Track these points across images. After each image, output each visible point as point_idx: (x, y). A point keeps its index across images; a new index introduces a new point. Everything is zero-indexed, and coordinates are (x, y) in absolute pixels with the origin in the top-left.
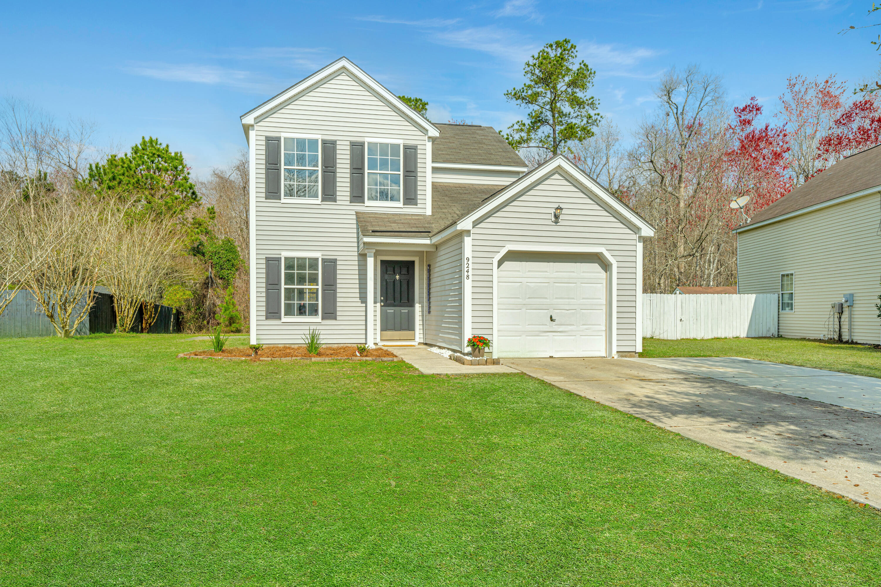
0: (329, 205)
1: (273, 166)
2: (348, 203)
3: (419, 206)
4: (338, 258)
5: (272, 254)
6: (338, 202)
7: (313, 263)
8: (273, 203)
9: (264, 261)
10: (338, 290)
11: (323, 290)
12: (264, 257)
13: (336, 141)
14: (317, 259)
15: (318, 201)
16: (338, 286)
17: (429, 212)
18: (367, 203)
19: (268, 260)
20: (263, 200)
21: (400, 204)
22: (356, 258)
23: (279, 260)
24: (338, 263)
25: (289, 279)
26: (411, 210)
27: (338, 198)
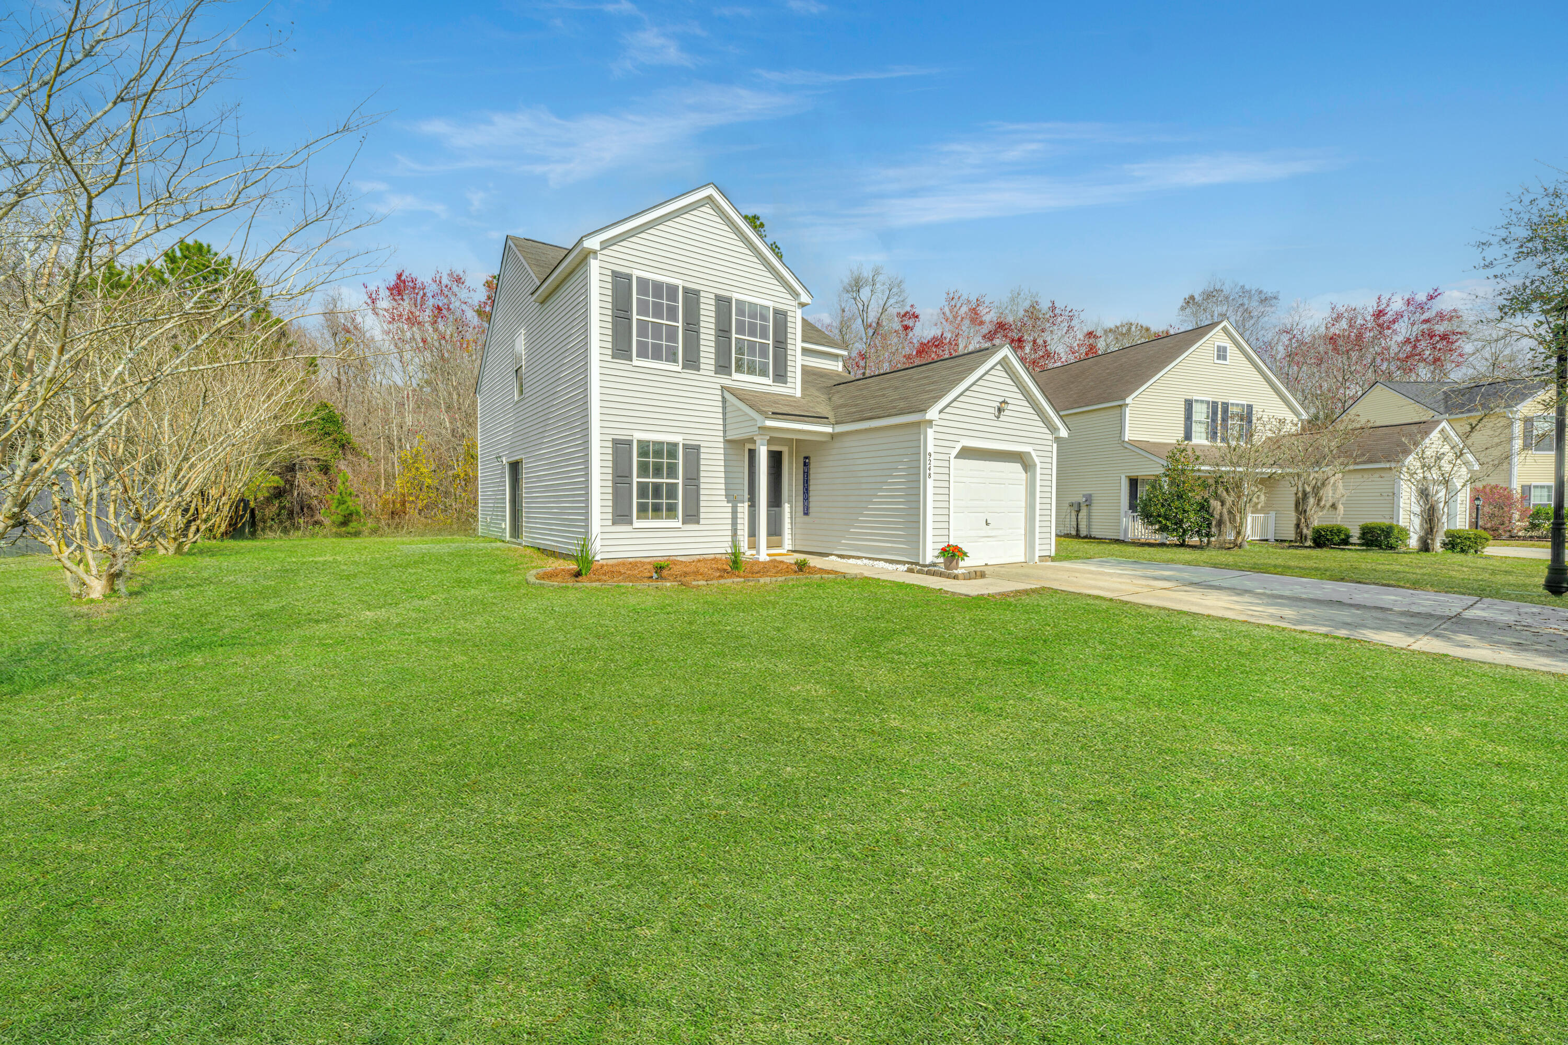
0: (690, 374)
1: (622, 314)
2: (712, 374)
3: (789, 385)
4: (702, 444)
5: (622, 435)
6: (702, 372)
7: (672, 449)
8: (622, 364)
9: (610, 444)
10: (702, 486)
11: (685, 485)
12: (610, 438)
13: (699, 291)
14: (676, 445)
15: (679, 369)
16: (702, 480)
17: (799, 394)
18: (736, 376)
19: (616, 442)
20: (609, 358)
21: (770, 382)
22: (722, 445)
23: (629, 443)
24: (702, 450)
25: (644, 469)
26: (779, 389)
27: (702, 366)
